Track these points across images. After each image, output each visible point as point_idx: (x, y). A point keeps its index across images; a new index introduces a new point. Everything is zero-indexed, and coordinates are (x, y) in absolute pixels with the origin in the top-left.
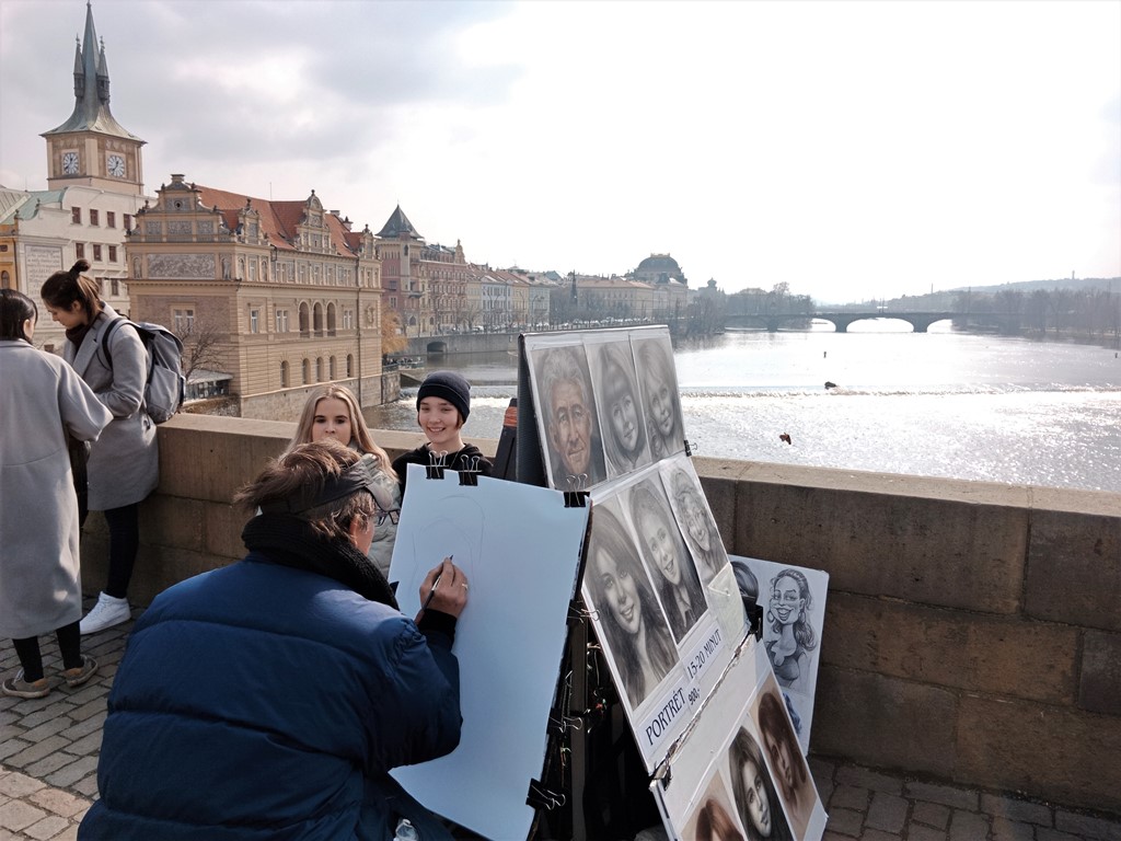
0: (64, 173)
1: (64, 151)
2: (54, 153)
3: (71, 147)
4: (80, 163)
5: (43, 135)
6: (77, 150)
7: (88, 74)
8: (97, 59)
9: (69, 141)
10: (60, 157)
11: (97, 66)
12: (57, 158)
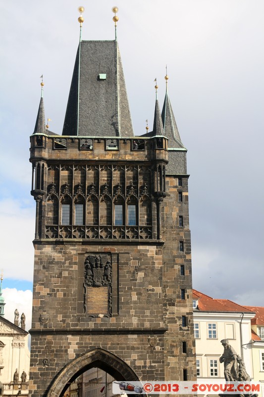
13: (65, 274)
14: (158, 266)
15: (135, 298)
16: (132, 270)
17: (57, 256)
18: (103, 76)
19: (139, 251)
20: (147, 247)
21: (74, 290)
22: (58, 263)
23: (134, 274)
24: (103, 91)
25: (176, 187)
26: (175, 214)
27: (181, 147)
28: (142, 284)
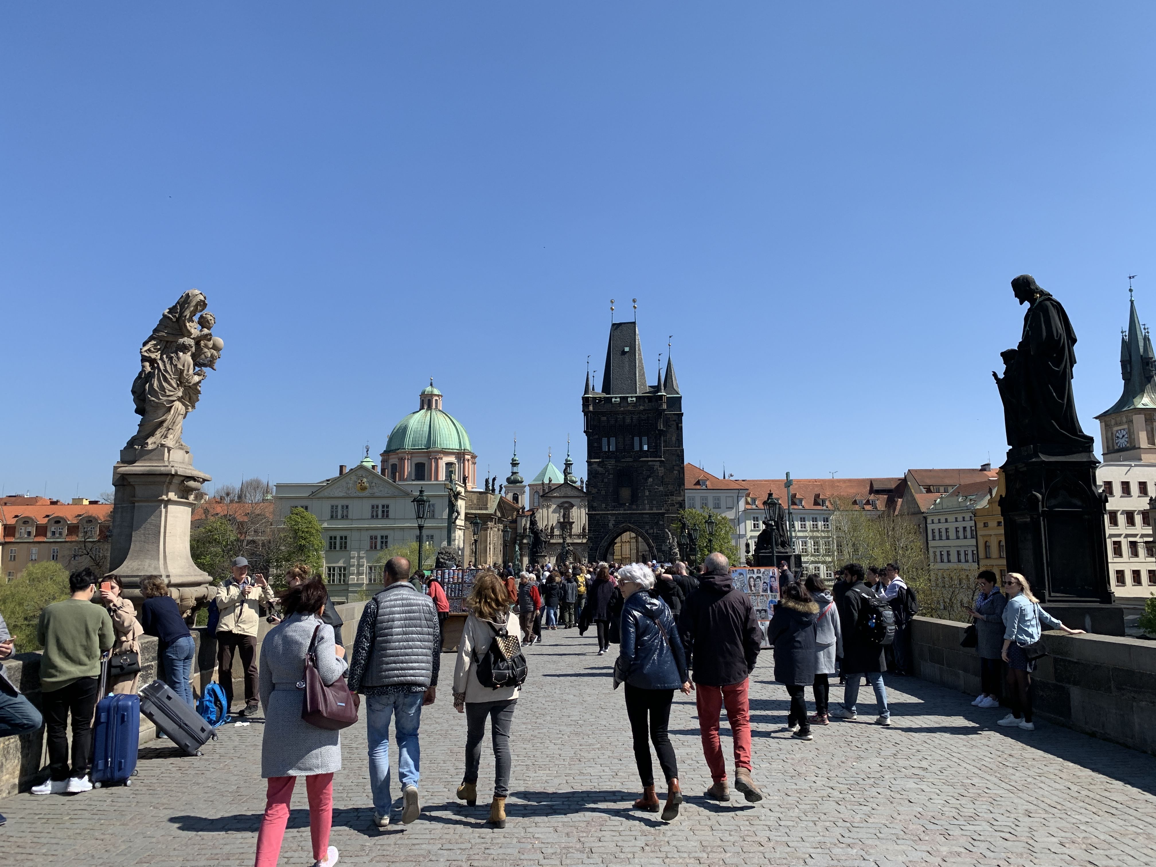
0: (1116, 447)
1: (1115, 429)
2: (1107, 432)
3: (1121, 424)
4: (1130, 437)
5: (1096, 418)
6: (1126, 426)
7: (1133, 359)
8: (1141, 344)
9: (1118, 419)
10: (1112, 433)
11: (1142, 350)
12: (1110, 435)
13: (606, 480)
14: (660, 474)
15: (647, 493)
16: (645, 477)
17: (600, 469)
18: (627, 349)
19: (649, 465)
20: (654, 463)
21: (611, 490)
22: (601, 474)
23: (646, 479)
24: (627, 360)
25: (675, 421)
26: (674, 439)
27: (678, 394)
28: (651, 486)
